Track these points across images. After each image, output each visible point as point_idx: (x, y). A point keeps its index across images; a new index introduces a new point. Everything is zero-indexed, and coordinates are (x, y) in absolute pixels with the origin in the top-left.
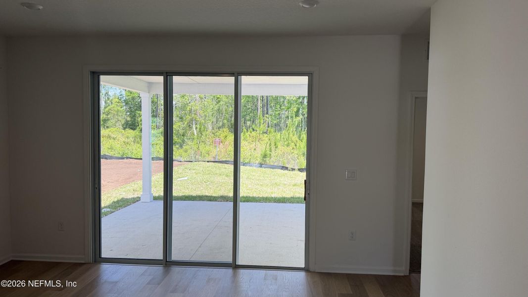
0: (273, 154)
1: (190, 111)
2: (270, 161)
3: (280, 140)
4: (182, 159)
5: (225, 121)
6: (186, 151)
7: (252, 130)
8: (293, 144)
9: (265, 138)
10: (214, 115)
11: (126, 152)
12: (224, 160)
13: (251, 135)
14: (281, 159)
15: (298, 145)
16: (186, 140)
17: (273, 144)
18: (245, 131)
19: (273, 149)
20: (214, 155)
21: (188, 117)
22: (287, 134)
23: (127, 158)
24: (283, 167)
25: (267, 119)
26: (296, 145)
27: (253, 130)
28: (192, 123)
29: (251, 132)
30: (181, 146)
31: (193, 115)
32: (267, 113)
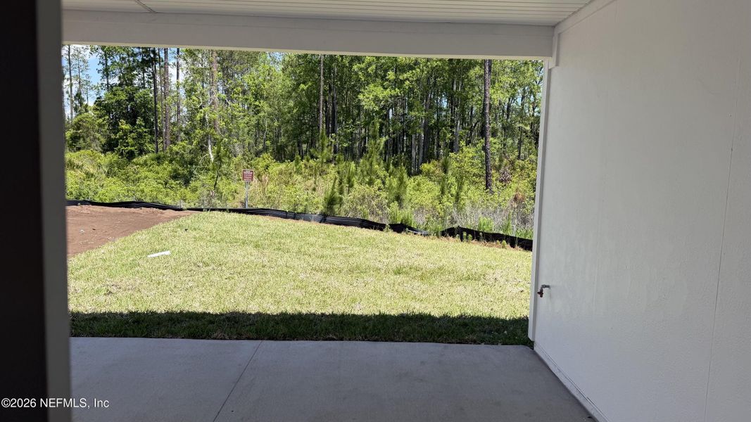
0: (345, 197)
1: (203, 120)
2: (342, 211)
3: (356, 174)
4: (184, 205)
5: (268, 143)
6: (194, 190)
7: (309, 158)
8: (379, 181)
9: (332, 170)
10: (251, 132)
11: (85, 191)
12: (260, 206)
13: (308, 165)
14: (359, 207)
15: (387, 182)
16: (195, 172)
17: (345, 180)
18: (298, 159)
19: (345, 189)
20: (243, 199)
21: (199, 132)
22: (367, 163)
23: (84, 203)
24: (363, 221)
25: (333, 141)
26: (384, 183)
27: (312, 157)
28: (207, 142)
29: (308, 161)
30: (187, 182)
31: (208, 129)
32: (334, 131)
